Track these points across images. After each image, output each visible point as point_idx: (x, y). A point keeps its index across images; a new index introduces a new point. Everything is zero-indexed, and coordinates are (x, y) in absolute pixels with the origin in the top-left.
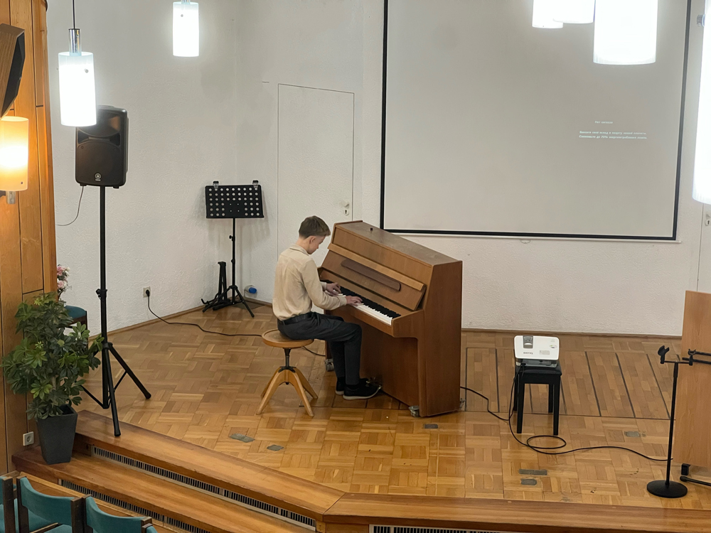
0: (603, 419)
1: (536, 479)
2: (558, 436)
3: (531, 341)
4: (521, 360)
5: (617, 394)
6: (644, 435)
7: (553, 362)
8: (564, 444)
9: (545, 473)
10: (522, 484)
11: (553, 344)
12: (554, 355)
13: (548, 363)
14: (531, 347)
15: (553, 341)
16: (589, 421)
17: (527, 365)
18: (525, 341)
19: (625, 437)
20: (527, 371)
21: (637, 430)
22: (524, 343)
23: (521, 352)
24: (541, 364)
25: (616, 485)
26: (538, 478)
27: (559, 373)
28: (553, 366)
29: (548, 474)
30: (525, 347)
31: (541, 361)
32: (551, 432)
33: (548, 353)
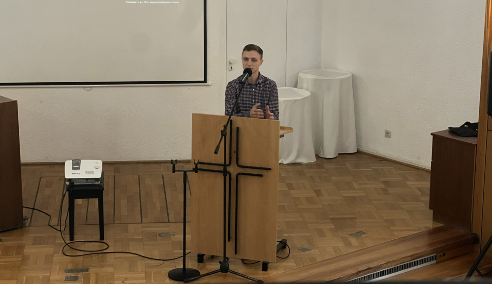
0: (143, 225)
1: (79, 275)
2: (104, 241)
3: (79, 164)
4: (70, 180)
5: (158, 205)
6: (174, 235)
7: (97, 180)
8: (107, 247)
9: (87, 270)
10: (65, 280)
11: (97, 165)
12: (98, 174)
13: (93, 181)
14: (78, 169)
15: (97, 163)
16: (131, 227)
17: (75, 184)
18: (73, 164)
19: (158, 237)
20: (75, 188)
21: (169, 232)
22: (73, 166)
23: (69, 173)
24: (87, 182)
25: (143, 275)
26: (80, 275)
27: (102, 188)
28: (96, 183)
29: (89, 270)
30: (74, 169)
31: (87, 179)
32: (98, 237)
33: (92, 172)
